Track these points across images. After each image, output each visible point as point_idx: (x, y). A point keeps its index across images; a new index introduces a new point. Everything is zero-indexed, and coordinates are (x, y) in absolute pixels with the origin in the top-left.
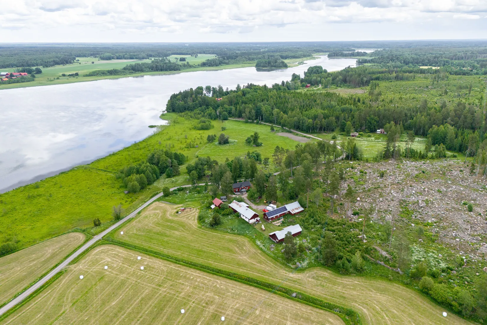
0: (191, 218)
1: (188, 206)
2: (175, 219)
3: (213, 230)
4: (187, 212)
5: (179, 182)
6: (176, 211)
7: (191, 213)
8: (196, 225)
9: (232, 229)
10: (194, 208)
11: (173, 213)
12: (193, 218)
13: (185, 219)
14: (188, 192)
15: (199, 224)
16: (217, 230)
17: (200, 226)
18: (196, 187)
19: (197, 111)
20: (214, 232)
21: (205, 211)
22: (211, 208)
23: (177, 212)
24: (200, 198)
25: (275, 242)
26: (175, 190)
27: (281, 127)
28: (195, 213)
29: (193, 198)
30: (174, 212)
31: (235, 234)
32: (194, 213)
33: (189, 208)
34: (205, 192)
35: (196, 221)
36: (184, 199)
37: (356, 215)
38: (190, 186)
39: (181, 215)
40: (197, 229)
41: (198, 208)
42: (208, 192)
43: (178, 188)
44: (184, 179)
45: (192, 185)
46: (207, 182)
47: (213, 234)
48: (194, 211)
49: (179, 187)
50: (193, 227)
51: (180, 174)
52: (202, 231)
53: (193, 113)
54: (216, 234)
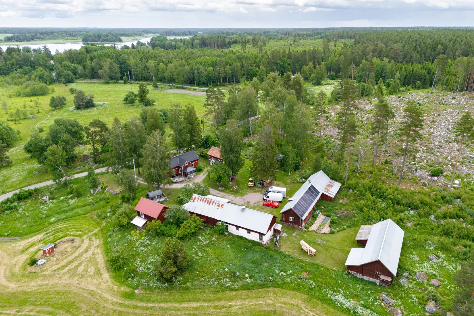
0: (86, 270)
1: (61, 234)
2: (33, 285)
3: (176, 295)
4: (64, 253)
5: (13, 180)
6: (24, 258)
7: (81, 255)
8: (111, 291)
9: (233, 276)
10: (79, 236)
11: (17, 270)
12: (92, 270)
13: (65, 280)
14: (46, 198)
15: (122, 283)
16: (187, 289)
17: (129, 290)
18: (66, 184)
19: (16, 74)
20: (184, 301)
21: (122, 239)
22: (135, 227)
23: (33, 262)
24: (88, 208)
25: (378, 282)
26: (8, 201)
28: (90, 252)
29: (66, 211)
30: (20, 264)
31: (247, 288)
32: (86, 251)
33: (68, 241)
34: (94, 191)
35: (106, 275)
36: (41, 219)
38: (50, 182)
39: (47, 266)
40: (121, 305)
41: (95, 235)
42: (104, 189)
43: (16, 194)
44: (25, 173)
45: (54, 180)
46: (90, 168)
47: (184, 309)
48: (84, 246)
49: (17, 191)
50: (105, 300)
51: (11, 162)
52: (143, 308)
53: (10, 77)
54: (194, 305)
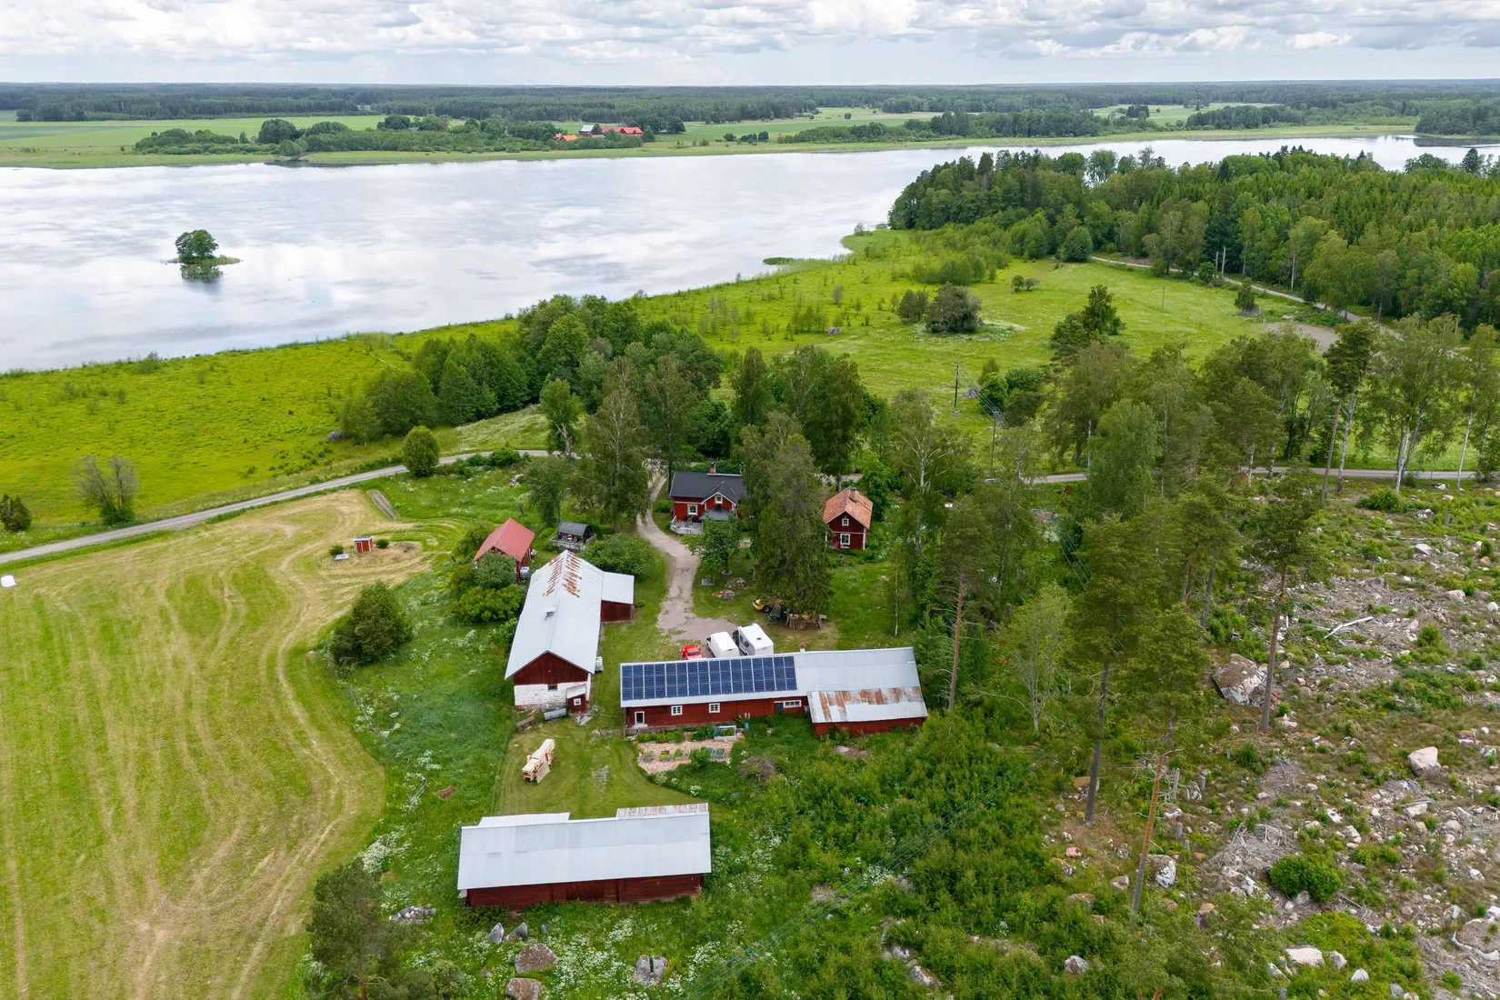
4: (375, 560)
8: (303, 634)
9: (387, 714)
10: (427, 549)
23: (337, 553)
26: (476, 461)
27: (1301, 300)
33: (406, 547)
37: (1290, 896)
39: (334, 566)
41: (441, 557)
53: (969, 229)
54: (298, 711)
